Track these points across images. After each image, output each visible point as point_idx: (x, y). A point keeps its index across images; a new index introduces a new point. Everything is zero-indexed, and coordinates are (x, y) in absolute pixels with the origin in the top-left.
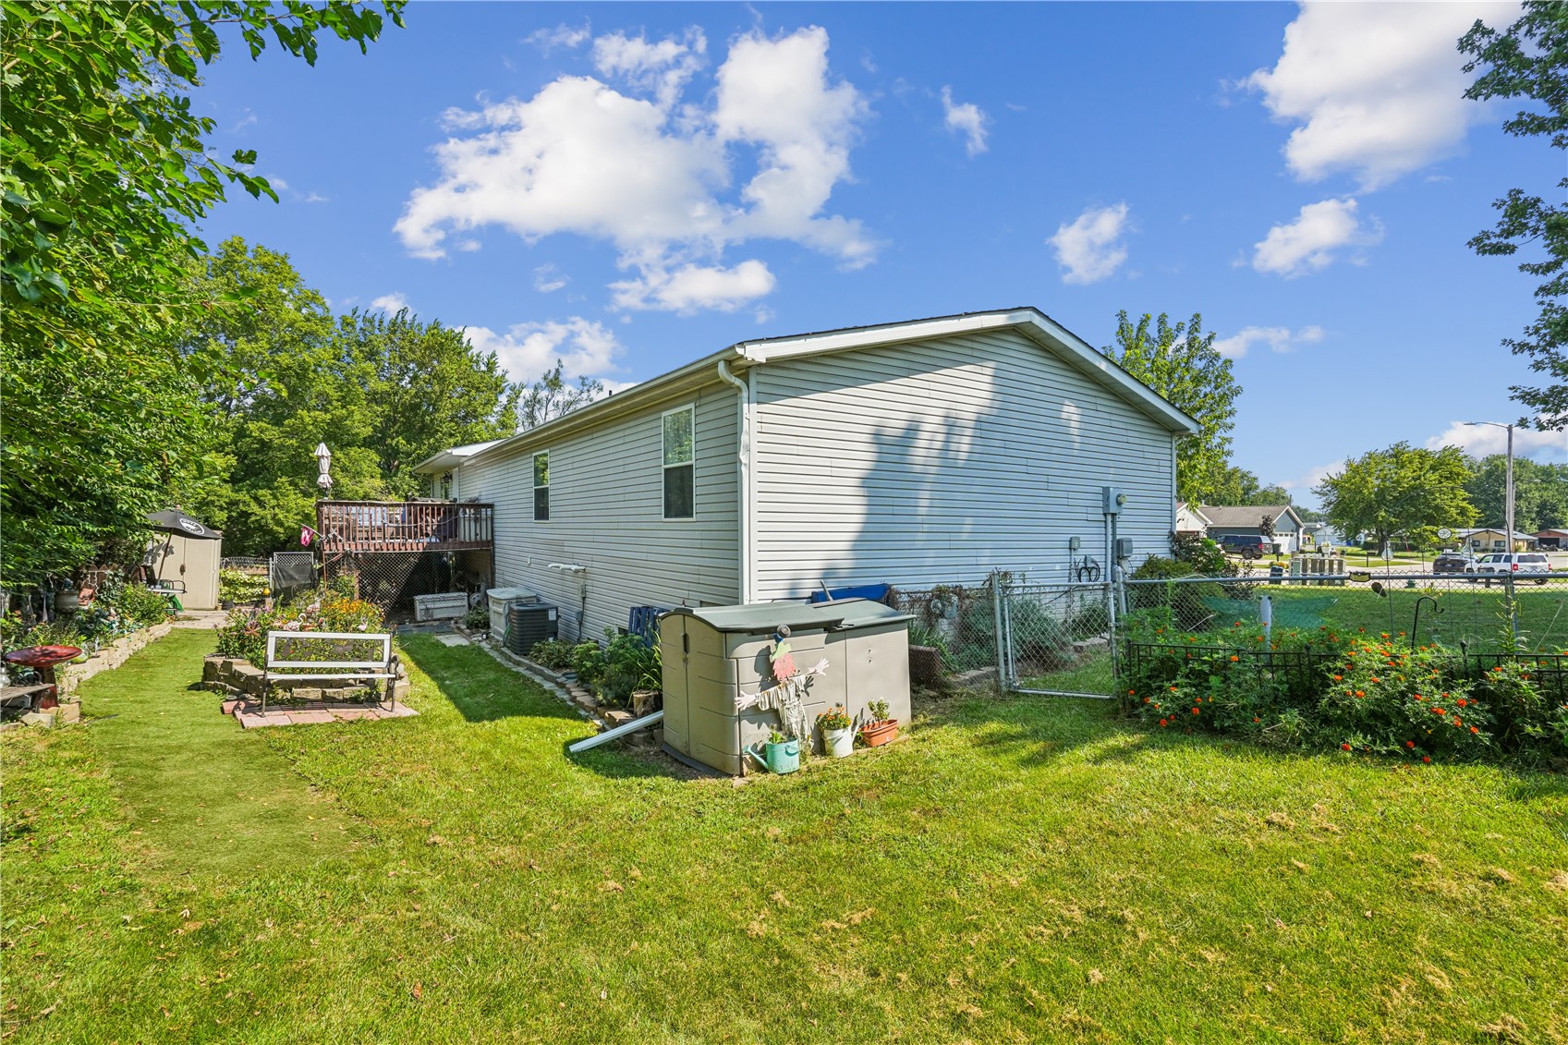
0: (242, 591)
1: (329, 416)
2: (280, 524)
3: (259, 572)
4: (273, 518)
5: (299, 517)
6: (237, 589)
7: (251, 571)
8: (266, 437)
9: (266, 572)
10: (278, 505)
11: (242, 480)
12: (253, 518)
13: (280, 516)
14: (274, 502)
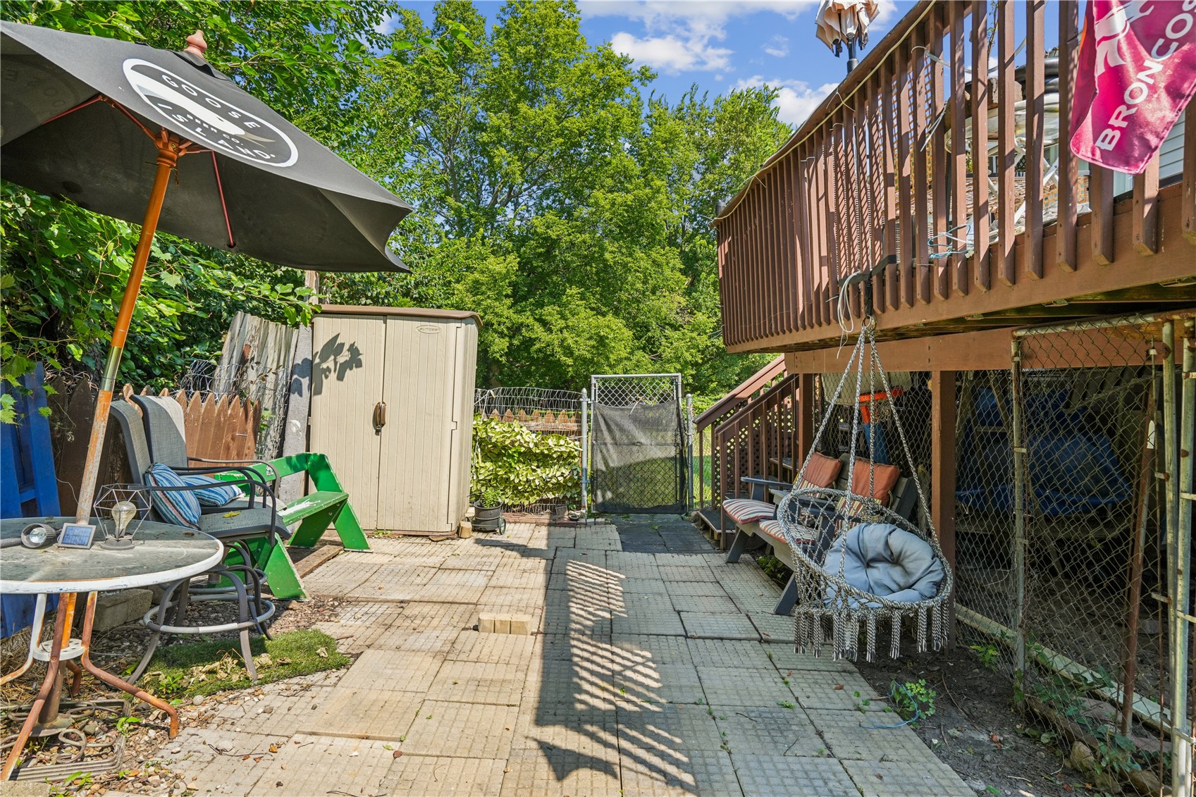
0: (523, 473)
1: (630, 197)
2: (569, 352)
3: (560, 424)
4: (561, 345)
5: (593, 343)
6: (510, 469)
7: (541, 424)
8: (553, 234)
9: (573, 426)
10: (567, 327)
11: (525, 298)
12: (537, 346)
13: (570, 341)
14: (562, 323)
